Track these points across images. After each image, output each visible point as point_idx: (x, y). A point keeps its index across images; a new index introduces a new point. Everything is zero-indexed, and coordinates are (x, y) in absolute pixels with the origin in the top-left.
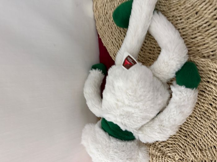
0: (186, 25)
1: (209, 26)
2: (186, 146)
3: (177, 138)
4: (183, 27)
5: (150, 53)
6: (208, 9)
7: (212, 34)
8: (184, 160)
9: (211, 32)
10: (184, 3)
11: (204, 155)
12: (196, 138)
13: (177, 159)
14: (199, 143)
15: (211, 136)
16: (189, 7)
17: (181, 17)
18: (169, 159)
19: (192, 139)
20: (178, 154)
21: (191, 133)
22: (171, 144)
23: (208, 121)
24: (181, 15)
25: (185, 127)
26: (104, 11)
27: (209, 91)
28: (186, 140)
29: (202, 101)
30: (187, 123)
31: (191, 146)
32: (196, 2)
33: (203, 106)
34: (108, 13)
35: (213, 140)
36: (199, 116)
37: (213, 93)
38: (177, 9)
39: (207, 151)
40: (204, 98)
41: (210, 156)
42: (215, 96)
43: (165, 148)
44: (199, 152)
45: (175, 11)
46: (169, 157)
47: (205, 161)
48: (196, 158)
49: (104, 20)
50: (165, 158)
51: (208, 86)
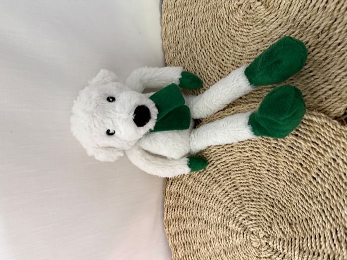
2: (272, 219)
3: (262, 209)
8: (271, 237)
10: (269, 33)
11: (293, 231)
12: (285, 208)
13: (261, 236)
14: (288, 215)
15: (302, 206)
16: (276, 39)
18: (252, 235)
19: (280, 209)
20: (263, 229)
21: (279, 201)
22: (255, 216)
23: (299, 186)
25: (272, 194)
26: (175, 40)
27: (298, 147)
28: (273, 211)
29: (291, 159)
30: (275, 189)
31: (278, 219)
32: (284, 33)
33: (292, 167)
34: (180, 42)
35: (304, 211)
36: (288, 179)
37: (302, 150)
38: (262, 41)
39: (298, 226)
40: (292, 156)
41: (300, 231)
42: (305, 154)
43: (246, 221)
44: (288, 226)
45: (260, 43)
46: (252, 233)
47: (296, 239)
48: (285, 235)
49: (174, 52)
50: (247, 235)
51: (296, 141)
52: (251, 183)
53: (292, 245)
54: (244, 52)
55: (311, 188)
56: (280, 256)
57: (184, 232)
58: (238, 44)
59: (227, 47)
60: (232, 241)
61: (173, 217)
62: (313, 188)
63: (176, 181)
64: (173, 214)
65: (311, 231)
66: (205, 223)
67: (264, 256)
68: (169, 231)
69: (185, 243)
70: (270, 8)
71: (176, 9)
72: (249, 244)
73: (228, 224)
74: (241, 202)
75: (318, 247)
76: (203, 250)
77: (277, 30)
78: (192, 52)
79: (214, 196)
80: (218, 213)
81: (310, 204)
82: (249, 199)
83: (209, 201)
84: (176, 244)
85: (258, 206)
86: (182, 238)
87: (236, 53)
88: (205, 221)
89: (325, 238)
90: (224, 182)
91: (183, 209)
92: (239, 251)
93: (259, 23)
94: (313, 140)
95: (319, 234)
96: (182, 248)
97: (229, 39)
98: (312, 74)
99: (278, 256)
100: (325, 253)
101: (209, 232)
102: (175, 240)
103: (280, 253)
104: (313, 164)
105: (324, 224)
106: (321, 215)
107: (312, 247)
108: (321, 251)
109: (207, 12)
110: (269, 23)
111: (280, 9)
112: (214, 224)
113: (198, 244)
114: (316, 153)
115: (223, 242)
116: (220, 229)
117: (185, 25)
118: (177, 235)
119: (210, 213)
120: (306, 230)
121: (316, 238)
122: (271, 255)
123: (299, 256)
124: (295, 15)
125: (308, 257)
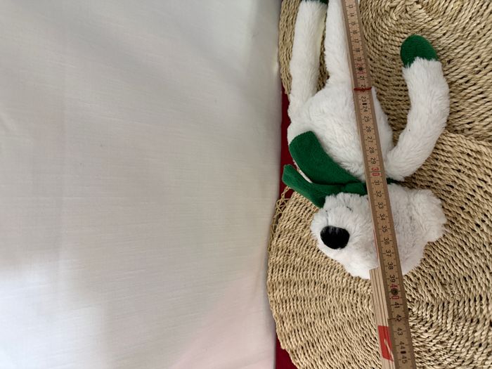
1: (466, 82)
2: (419, 279)
6: (467, 56)
7: (471, 95)
8: (415, 302)
9: (469, 93)
11: (447, 293)
12: (436, 264)
14: (440, 272)
15: (460, 260)
16: (439, 51)
19: (430, 266)
21: (429, 256)
23: (457, 236)
27: (460, 185)
28: (420, 269)
29: (449, 201)
31: (427, 278)
33: (450, 212)
35: (462, 267)
37: (465, 189)
39: (453, 286)
40: (452, 197)
41: (455, 293)
42: (469, 194)
44: (440, 286)
47: (449, 303)
48: (435, 299)
51: (458, 178)
53: (443, 311)
54: (394, 66)
55: (473, 238)
56: (427, 325)
57: (293, 300)
58: (386, 57)
59: (371, 59)
60: (361, 309)
61: (280, 279)
62: (476, 238)
63: (286, 233)
64: (279, 275)
65: (470, 292)
66: (324, 287)
68: (273, 297)
69: (295, 314)
70: (432, 12)
73: (357, 287)
75: (478, 313)
76: (319, 323)
77: (440, 40)
81: (471, 258)
84: (282, 314)
86: (290, 307)
87: (383, 68)
88: (324, 285)
89: (487, 300)
91: (294, 269)
92: (369, 321)
93: (416, 30)
94: (481, 177)
95: (480, 296)
96: (290, 320)
97: (375, 50)
98: (481, 96)
99: (424, 325)
100: (486, 320)
101: (329, 299)
102: (281, 309)
103: (427, 322)
104: (478, 207)
105: (487, 283)
106: (484, 271)
107: (470, 313)
108: (481, 317)
110: (431, 30)
111: (445, 14)
112: (337, 288)
113: (312, 315)
114: (482, 193)
115: (348, 312)
116: (344, 295)
118: (284, 303)
119: (331, 274)
120: (464, 291)
121: (475, 301)
122: (414, 325)
123: (452, 324)
124: (465, 23)
125: (464, 325)
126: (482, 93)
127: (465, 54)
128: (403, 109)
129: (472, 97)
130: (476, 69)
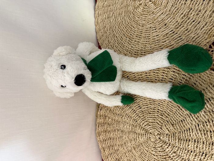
0: (159, 33)
1: (173, 33)
2: (162, 123)
3: (156, 118)
4: (157, 34)
5: (135, 55)
7: (175, 38)
8: (161, 134)
9: (175, 37)
10: (157, 18)
11: (174, 128)
12: (169, 115)
13: (156, 134)
14: (171, 119)
15: (179, 113)
16: (161, 21)
17: (155, 28)
18: (151, 135)
19: (167, 117)
20: (157, 130)
21: (165, 112)
22: (152, 122)
24: (155, 26)
25: (161, 108)
26: (103, 25)
27: (175, 78)
28: (162, 118)
30: (163, 105)
31: (166, 122)
32: (165, 17)
34: (106, 27)
35: (180, 116)
37: (177, 80)
38: (153, 22)
39: (177, 125)
41: (178, 128)
43: (147, 126)
44: (171, 126)
46: (151, 133)
47: (176, 133)
48: (170, 132)
49: (103, 32)
50: (147, 135)
51: (174, 75)
52: (149, 103)
53: (174, 137)
54: (143, 29)
56: (167, 145)
57: (109, 139)
58: (139, 25)
59: (133, 27)
60: (138, 140)
61: (102, 130)
63: (104, 108)
64: (102, 128)
65: (185, 127)
66: (122, 132)
67: (158, 146)
68: (99, 139)
69: (110, 146)
70: (157, 5)
71: (104, 8)
72: (149, 140)
73: (136, 130)
74: (143, 116)
75: (189, 136)
76: (121, 149)
77: (161, 16)
78: (113, 31)
79: (127, 114)
80: (129, 124)
81: (183, 111)
82: (148, 113)
83: (124, 117)
84: (104, 147)
85: (154, 117)
86: (107, 143)
87: (139, 30)
88: (122, 131)
89: (192, 130)
90: (133, 105)
91: (108, 124)
92: (143, 146)
93: (151, 13)
95: (189, 128)
96: (108, 149)
97: (134, 22)
98: (180, 38)
99: (166, 145)
100: (193, 139)
101: (124, 137)
102: (103, 144)
103: (167, 143)
105: (191, 122)
106: (189, 117)
107: (185, 137)
108: (190, 138)
109: (122, 9)
110: (157, 12)
111: (162, 5)
112: (127, 131)
113: (118, 146)
115: (133, 142)
116: (131, 134)
117: (109, 17)
118: (105, 141)
119: (124, 125)
120: (182, 127)
121: (187, 131)
122: (162, 145)
123: (178, 143)
124: (170, 8)
125: (183, 143)
126: (180, 37)
127: (171, 21)
128: (148, 47)
129: (176, 39)
130: (177, 27)
